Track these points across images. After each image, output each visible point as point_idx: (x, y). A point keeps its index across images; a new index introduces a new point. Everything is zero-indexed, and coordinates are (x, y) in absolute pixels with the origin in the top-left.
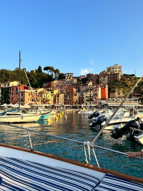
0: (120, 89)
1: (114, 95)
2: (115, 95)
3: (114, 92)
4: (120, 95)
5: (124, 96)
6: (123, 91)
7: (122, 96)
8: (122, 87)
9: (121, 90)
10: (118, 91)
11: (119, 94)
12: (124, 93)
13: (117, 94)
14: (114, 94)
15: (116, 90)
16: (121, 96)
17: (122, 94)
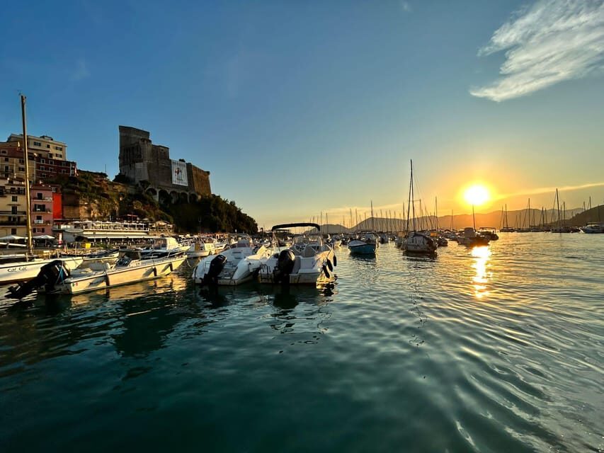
0: (91, 200)
1: (77, 213)
2: (79, 214)
3: (76, 205)
4: (92, 214)
5: (101, 217)
6: (99, 205)
7: (96, 215)
8: (97, 198)
9: (95, 203)
10: (86, 205)
11: (89, 211)
12: (100, 211)
13: (83, 210)
14: (76, 210)
15: (81, 202)
16: (94, 216)
17: (95, 213)
